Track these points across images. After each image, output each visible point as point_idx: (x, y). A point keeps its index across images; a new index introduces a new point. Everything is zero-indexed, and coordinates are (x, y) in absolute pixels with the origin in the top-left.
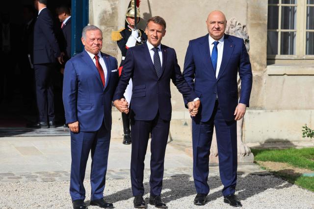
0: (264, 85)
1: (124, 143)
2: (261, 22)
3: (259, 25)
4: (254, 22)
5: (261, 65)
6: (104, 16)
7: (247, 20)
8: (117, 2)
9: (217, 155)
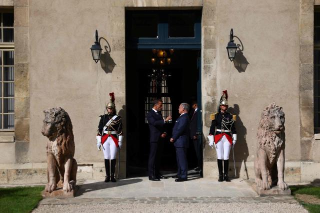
0: (313, 146)
1: (219, 181)
2: (309, 107)
3: (308, 109)
4: (304, 107)
5: (310, 133)
6: (208, 105)
7: (300, 106)
8: (216, 97)
9: (265, 189)
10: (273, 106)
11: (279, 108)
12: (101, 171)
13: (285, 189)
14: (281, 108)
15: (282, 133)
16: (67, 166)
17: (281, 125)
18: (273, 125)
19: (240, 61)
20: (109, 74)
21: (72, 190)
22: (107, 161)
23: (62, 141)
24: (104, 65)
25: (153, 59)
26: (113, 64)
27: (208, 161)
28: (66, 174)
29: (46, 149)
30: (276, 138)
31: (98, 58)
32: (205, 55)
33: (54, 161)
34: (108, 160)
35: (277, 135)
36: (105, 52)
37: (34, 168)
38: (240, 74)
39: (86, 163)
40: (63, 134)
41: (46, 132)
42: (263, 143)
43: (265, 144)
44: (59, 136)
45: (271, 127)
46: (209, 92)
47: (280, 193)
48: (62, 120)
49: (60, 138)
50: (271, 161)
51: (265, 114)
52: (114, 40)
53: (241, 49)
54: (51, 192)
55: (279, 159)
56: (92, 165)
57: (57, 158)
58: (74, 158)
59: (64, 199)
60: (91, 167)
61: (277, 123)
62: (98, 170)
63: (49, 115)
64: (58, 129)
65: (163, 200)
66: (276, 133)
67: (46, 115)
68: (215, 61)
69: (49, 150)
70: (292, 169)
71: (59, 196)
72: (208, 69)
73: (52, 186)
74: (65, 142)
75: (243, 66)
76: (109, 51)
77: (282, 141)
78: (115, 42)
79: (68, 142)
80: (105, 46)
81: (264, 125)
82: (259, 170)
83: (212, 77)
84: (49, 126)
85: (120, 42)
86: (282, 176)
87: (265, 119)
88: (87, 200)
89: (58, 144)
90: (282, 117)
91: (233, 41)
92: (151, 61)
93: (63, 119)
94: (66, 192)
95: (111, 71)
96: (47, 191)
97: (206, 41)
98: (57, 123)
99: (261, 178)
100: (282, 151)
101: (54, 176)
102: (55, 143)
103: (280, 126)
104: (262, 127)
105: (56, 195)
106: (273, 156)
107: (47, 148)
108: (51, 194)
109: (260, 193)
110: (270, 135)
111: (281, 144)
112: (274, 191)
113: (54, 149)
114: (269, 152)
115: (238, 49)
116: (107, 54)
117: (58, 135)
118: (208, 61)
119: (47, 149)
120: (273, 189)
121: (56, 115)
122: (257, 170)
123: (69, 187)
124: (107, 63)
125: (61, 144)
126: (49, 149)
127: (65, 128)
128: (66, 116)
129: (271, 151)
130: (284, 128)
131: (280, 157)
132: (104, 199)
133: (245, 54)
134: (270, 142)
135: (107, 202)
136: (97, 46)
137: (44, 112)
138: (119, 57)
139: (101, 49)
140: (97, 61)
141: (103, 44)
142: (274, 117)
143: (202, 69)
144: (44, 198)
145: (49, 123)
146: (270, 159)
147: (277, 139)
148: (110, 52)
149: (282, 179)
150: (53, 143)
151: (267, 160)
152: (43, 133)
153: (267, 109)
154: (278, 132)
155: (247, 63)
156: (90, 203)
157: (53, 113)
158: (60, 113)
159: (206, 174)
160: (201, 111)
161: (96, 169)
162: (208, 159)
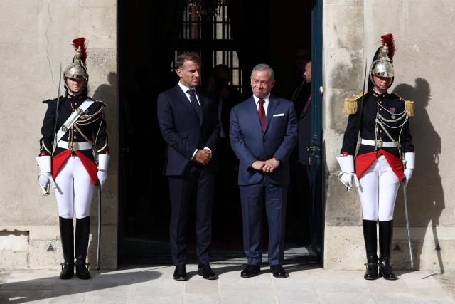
1: (366, 277)
6: (339, 74)
8: (361, 51)
12: (51, 249)
27: (338, 224)
39: (11, 228)
46: (344, 39)
56: (27, 233)
60: (23, 237)
62: (44, 246)
159: (332, 259)
160: (321, 88)
161: (37, 243)
162: (338, 218)
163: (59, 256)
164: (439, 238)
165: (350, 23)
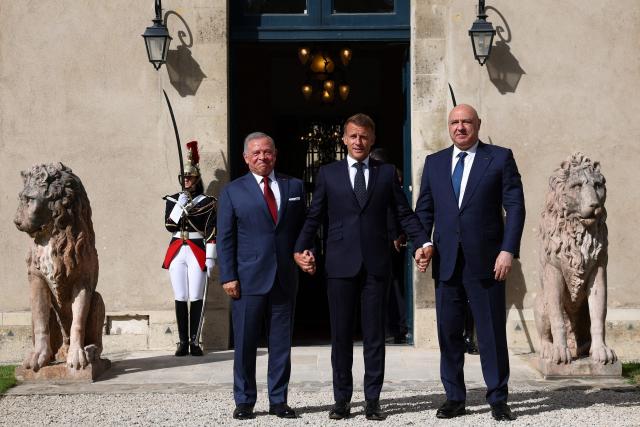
9: (560, 362)
10: (578, 159)
11: (592, 163)
12: (168, 331)
13: (607, 362)
14: (596, 165)
15: (599, 225)
16: (77, 307)
17: (596, 202)
18: (577, 205)
19: (502, 66)
20: (189, 98)
21: (90, 365)
22: (181, 307)
23: (64, 245)
24: (176, 78)
25: (307, 89)
26: (199, 75)
27: (427, 307)
28: (75, 326)
29: (26, 264)
30: (585, 238)
31: (160, 58)
32: (417, 52)
33: (45, 294)
34: (185, 303)
35: (588, 228)
36: (179, 47)
37: (5, 324)
38: (504, 96)
39: (133, 313)
40: (68, 229)
41: (26, 222)
42: (554, 248)
43: (558, 252)
44: (57, 233)
45: (572, 210)
46: (429, 142)
47: (594, 371)
48: (63, 193)
49: (61, 235)
50: (574, 295)
51: (558, 179)
52: (200, 18)
53: (506, 38)
54: (36, 369)
55: (593, 290)
56: (147, 317)
57: (54, 286)
58: (97, 290)
59: (68, 384)
60: (145, 322)
61: (586, 200)
62: (162, 329)
63: (33, 179)
64: (54, 214)
65: (308, 385)
66: (584, 225)
67: (25, 182)
68: (441, 66)
69: (33, 267)
70: (631, 327)
71: (57, 379)
72: (426, 85)
73: (41, 356)
74: (73, 248)
75: (511, 78)
76: (188, 42)
77: (600, 245)
78: (203, 22)
79: (81, 247)
80: (180, 33)
81: (556, 204)
82: (545, 318)
83: (435, 104)
84: (33, 206)
85: (216, 21)
86: (601, 331)
87: (559, 190)
88: (123, 387)
89: (54, 252)
90: (600, 185)
91: (485, 17)
92: (302, 93)
93: (67, 189)
94: (74, 369)
95: (193, 93)
96: (28, 368)
97: (420, 19)
98: (51, 199)
99: (551, 339)
100: (600, 270)
101: (46, 332)
102: (48, 249)
103: (594, 207)
104: (550, 211)
105: (50, 376)
106: (579, 281)
107: (29, 261)
108: (38, 374)
109: (546, 372)
110: (569, 230)
111: (596, 252)
112: (581, 367)
113: (46, 263)
114: (567, 272)
115: (497, 38)
116: (184, 51)
117: (54, 231)
118: (425, 67)
119: (30, 265)
120: (578, 362)
121: (50, 180)
122: (540, 320)
123: (81, 357)
124: (183, 72)
125: (62, 253)
126: (33, 263)
127: (73, 211)
128: (76, 185)
129: (574, 270)
130: (604, 213)
131: (594, 286)
132: (165, 384)
133: (515, 49)
134: (569, 248)
135: (173, 390)
136: (158, 30)
137: (22, 174)
138: (212, 57)
139: (167, 38)
140: (157, 65)
141: (174, 26)
142: (580, 185)
143: (412, 86)
144: (21, 383)
145: (33, 199)
146: (571, 289)
147: (588, 239)
148: (191, 45)
149: (600, 338)
150: (42, 251)
151: (565, 292)
152: (18, 224)
153: (562, 166)
154: (589, 221)
155: (521, 72)
156: (129, 391)
157: (43, 175)
158: (59, 175)
159: (422, 338)
160: (410, 187)
161: (157, 326)
162: (427, 302)
163: (176, 337)
164: (526, 319)
165: (434, 128)
